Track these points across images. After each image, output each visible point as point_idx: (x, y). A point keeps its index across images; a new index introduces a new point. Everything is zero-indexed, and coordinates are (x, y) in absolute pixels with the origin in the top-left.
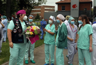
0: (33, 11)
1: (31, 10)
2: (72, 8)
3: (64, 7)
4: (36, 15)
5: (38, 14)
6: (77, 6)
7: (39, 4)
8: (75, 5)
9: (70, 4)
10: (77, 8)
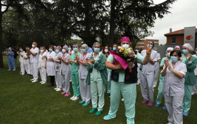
3: (175, 39)
5: (141, 48)
8: (190, 36)
10: (193, 40)
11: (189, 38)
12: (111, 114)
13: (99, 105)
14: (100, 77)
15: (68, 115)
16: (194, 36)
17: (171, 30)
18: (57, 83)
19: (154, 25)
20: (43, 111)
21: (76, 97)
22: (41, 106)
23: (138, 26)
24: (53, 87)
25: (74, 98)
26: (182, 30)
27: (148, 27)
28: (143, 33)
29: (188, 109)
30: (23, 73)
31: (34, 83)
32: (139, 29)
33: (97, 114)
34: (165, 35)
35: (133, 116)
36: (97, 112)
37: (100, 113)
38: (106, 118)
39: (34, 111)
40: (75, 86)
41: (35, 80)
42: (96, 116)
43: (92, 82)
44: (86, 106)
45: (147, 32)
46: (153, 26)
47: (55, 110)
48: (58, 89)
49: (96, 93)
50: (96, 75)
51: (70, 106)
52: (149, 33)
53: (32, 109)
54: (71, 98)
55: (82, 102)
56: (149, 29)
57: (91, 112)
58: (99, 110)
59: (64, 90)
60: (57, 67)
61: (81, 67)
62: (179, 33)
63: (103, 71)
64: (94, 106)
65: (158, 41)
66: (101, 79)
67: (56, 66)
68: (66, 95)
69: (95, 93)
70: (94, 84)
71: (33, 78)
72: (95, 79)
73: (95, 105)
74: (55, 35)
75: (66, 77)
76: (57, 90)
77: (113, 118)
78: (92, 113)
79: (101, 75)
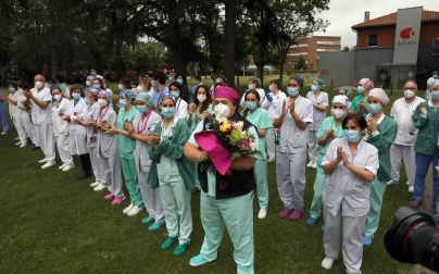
0: (294, 49)
1: (288, 49)
2: (398, 38)
3: (376, 36)
4: (297, 59)
5: (301, 56)
6: (413, 33)
7: (307, 32)
8: (410, 30)
9: (393, 27)
10: (415, 38)
11: (406, 34)
12: (208, 253)
13: (182, 233)
14: (177, 173)
15: (113, 256)
16: (417, 29)
17: (367, 15)
18: (95, 173)
19: (329, 5)
20: (58, 249)
21: (136, 207)
22: (55, 237)
23: (292, 9)
24: (88, 180)
25: (132, 210)
26: (393, 16)
27: (315, 9)
28: (303, 25)
29: (374, 230)
30: (23, 143)
31: (47, 169)
32: (295, 16)
33: (177, 251)
34: (354, 28)
35: (250, 261)
36: (178, 248)
37: (183, 250)
38: (195, 262)
39: (38, 253)
40: (131, 183)
41: (48, 162)
42: (175, 256)
43: (161, 183)
44: (156, 231)
45: (314, 23)
46: (328, 8)
47: (86, 247)
48: (99, 186)
49: (173, 207)
50: (168, 169)
51: (122, 231)
52: (317, 24)
53: (34, 246)
54: (125, 211)
55: (148, 220)
56: (317, 14)
57: (164, 246)
58: (181, 242)
59: (110, 188)
60: (91, 139)
61: (138, 145)
62: (384, 23)
63: (182, 161)
64: (172, 234)
65: (339, 39)
66: (179, 179)
67: (89, 136)
68: (115, 202)
69: (170, 205)
70: (166, 188)
71: (44, 157)
72: (167, 177)
73: (173, 230)
74: (101, 35)
75: (111, 162)
76: (96, 189)
77: (210, 260)
78: (168, 249)
79: (180, 170)
